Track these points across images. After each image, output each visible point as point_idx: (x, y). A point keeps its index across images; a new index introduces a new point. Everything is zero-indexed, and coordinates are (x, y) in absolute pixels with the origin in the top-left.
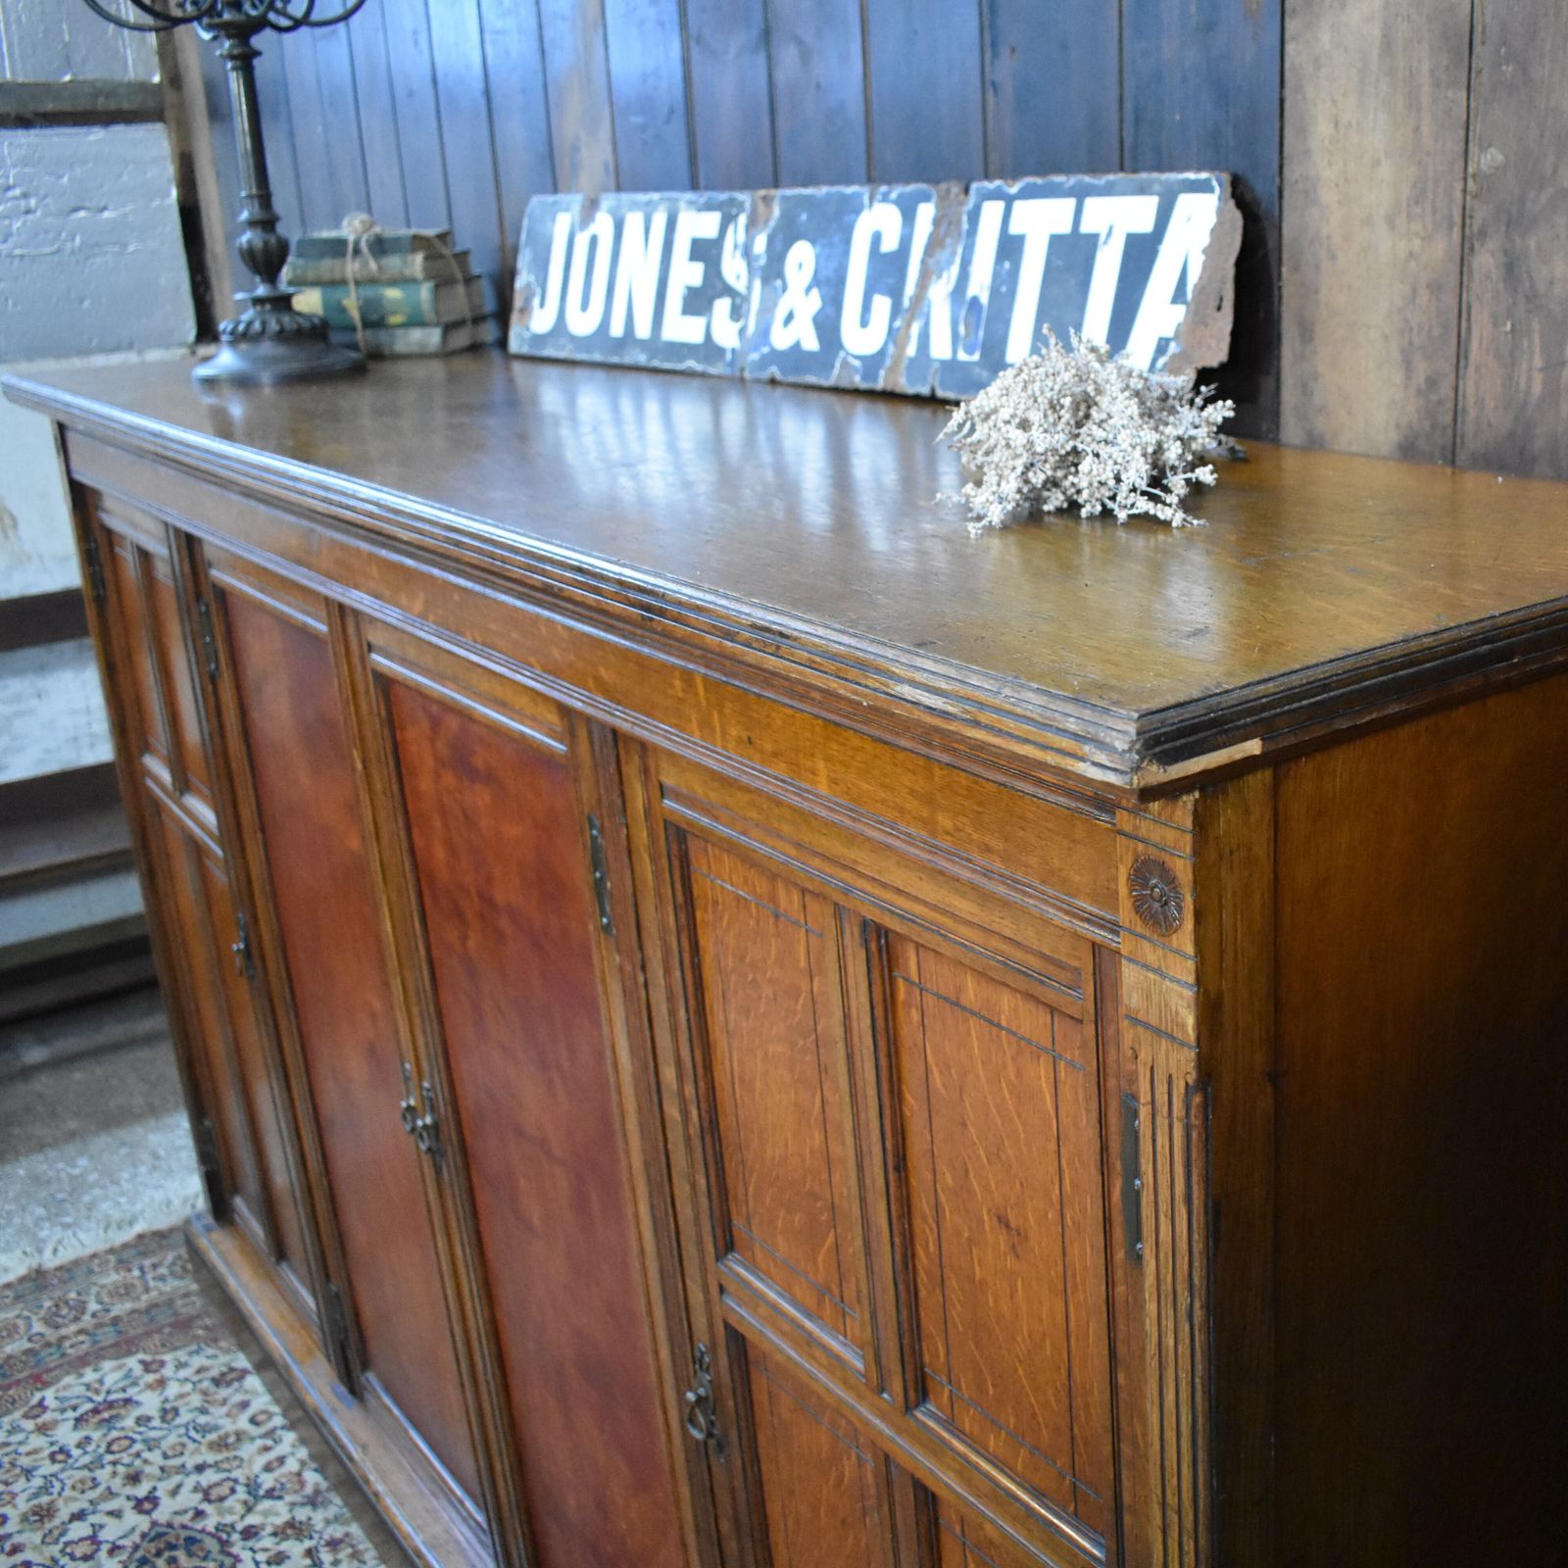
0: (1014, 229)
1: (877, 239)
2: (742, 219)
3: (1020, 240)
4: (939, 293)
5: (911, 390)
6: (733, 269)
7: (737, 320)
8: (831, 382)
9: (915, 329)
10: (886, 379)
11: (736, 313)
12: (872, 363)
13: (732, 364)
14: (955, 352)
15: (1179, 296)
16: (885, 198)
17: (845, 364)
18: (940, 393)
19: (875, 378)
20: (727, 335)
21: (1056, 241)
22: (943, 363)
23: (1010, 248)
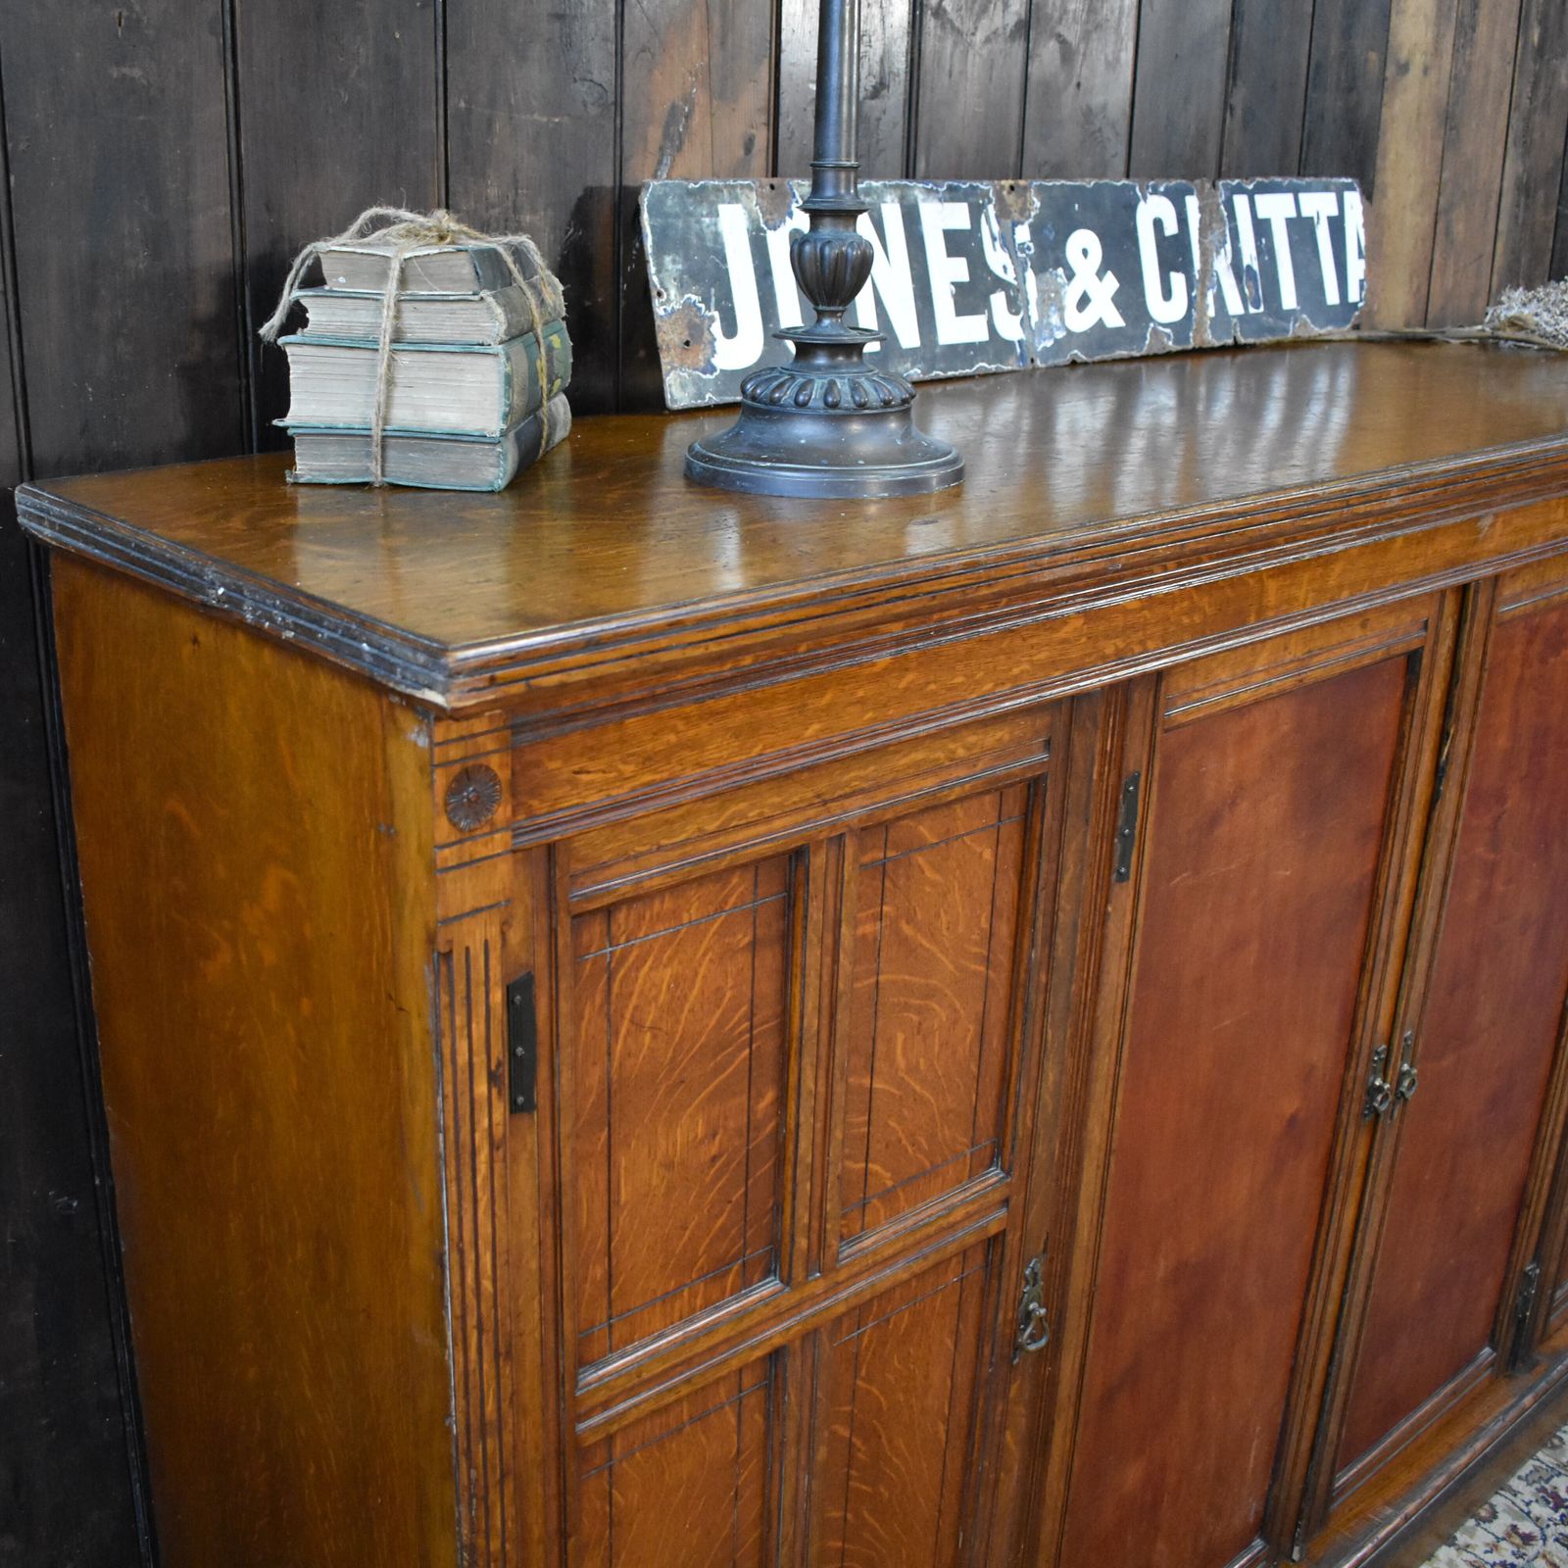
0: (1261, 215)
1: (1158, 224)
2: (991, 209)
3: (1267, 221)
4: (1222, 264)
5: (1217, 344)
6: (997, 260)
7: (1017, 313)
8: (1144, 351)
9: (1210, 295)
10: (1194, 340)
11: (1015, 305)
12: (1181, 327)
13: (1022, 357)
14: (1246, 308)
15: (1360, 256)
16: (1155, 192)
17: (1155, 331)
18: (1242, 340)
19: (1187, 339)
20: (1010, 328)
21: (1289, 222)
22: (1240, 317)
23: (1262, 228)
